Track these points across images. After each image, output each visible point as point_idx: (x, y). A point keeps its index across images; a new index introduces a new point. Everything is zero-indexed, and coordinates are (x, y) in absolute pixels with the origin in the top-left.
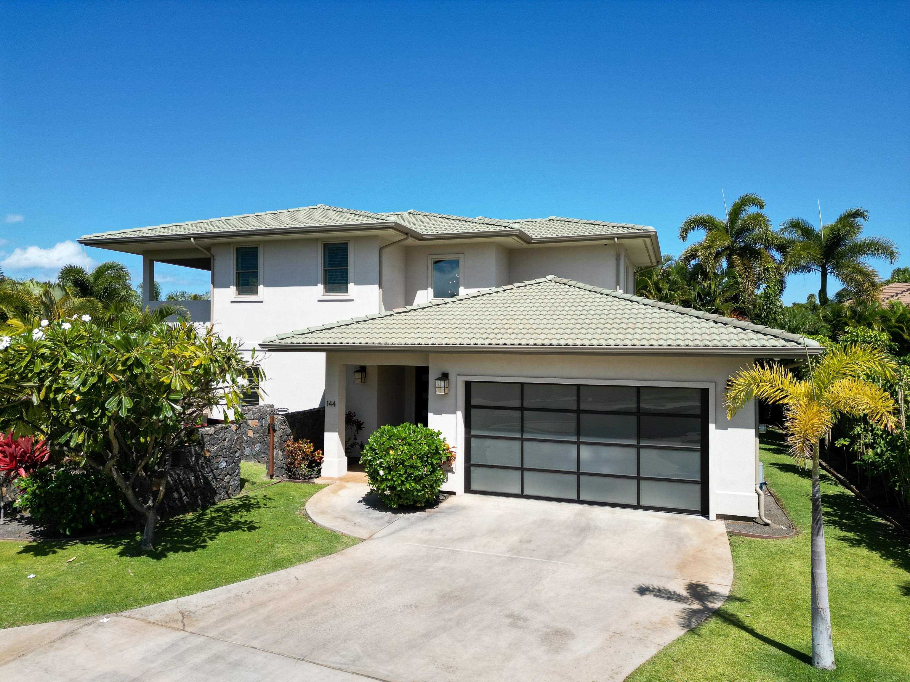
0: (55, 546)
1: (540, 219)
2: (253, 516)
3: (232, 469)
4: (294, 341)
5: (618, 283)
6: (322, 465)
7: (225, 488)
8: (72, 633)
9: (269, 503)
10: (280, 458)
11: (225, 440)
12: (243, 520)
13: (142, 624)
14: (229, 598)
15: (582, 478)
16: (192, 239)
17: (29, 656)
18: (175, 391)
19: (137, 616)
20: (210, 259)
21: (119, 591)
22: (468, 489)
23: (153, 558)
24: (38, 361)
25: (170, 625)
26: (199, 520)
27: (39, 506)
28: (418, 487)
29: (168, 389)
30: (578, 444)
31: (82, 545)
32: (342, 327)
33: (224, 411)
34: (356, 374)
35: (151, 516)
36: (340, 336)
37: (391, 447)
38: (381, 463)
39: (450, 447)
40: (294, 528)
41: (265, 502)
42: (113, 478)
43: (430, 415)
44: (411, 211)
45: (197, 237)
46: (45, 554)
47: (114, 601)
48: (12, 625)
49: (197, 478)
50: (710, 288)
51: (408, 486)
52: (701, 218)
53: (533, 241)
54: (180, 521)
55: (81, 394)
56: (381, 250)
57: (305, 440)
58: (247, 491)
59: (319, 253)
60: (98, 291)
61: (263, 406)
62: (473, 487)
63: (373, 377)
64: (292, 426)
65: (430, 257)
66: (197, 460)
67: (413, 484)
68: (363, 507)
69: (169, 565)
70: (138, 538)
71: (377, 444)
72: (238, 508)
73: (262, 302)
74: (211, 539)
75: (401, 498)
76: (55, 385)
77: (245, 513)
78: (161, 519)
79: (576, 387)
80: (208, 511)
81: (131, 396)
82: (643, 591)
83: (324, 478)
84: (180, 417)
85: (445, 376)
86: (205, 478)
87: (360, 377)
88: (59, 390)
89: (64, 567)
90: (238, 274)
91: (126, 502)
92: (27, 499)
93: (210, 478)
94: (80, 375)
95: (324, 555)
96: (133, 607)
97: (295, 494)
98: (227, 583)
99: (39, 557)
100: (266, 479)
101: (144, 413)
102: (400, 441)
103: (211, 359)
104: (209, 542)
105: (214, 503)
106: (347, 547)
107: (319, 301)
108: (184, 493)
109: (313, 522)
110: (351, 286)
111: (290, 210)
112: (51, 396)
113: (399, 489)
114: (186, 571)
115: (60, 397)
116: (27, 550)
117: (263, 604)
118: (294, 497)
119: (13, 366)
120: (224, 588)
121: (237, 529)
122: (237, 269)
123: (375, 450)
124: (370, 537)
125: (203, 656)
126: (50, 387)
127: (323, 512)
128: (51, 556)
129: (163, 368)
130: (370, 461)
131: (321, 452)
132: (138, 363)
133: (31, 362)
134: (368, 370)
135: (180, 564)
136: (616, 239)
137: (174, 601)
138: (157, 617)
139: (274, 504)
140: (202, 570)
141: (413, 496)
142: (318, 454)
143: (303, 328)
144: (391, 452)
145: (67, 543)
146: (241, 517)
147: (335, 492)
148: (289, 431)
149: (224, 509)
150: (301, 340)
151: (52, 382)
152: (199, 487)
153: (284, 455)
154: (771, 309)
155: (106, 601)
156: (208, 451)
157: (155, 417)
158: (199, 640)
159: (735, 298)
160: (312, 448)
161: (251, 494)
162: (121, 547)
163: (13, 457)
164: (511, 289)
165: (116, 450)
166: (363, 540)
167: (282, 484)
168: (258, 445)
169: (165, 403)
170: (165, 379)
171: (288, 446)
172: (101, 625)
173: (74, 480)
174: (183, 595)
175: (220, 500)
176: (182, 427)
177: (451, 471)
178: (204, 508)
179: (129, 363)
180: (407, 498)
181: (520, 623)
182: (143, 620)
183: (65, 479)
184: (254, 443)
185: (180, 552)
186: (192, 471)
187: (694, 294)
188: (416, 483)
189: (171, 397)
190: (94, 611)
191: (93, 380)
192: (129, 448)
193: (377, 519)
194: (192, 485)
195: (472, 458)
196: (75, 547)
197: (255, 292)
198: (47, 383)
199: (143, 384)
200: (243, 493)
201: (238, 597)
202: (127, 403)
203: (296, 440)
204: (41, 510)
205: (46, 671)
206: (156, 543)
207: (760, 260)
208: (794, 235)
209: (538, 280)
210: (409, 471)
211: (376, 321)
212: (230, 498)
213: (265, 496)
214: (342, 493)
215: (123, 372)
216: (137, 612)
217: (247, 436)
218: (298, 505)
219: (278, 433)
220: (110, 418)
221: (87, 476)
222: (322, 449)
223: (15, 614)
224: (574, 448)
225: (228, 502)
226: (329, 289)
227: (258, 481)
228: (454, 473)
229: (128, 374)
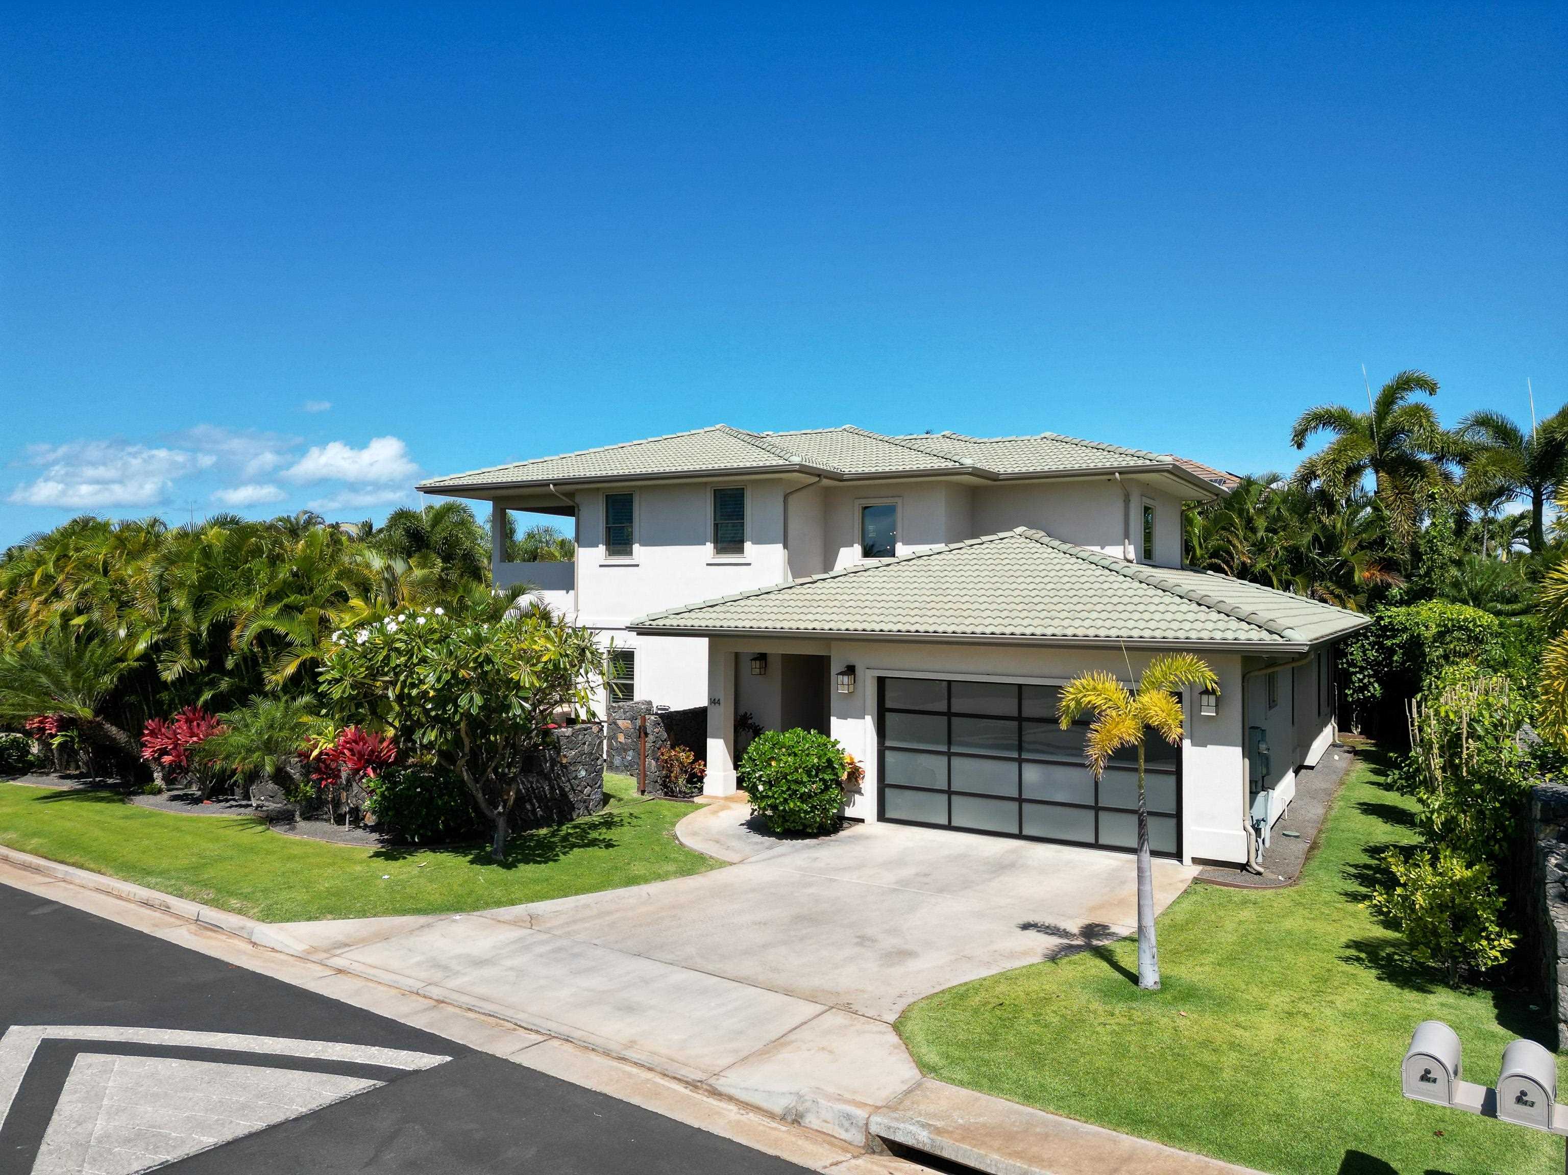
0: (404, 853)
1: (1028, 437)
2: (614, 834)
3: (593, 779)
4: (668, 622)
5: (1127, 535)
6: (705, 780)
7: (585, 802)
8: (429, 925)
9: (634, 821)
10: (653, 769)
11: (584, 744)
12: (601, 838)
13: (493, 922)
14: (577, 906)
15: (1025, 806)
16: (551, 486)
17: (393, 939)
18: (524, 688)
19: (488, 916)
20: (574, 507)
21: (470, 894)
22: (882, 817)
23: (504, 868)
24: (393, 654)
25: (521, 924)
26: (553, 834)
27: (387, 809)
28: (805, 807)
29: (518, 686)
30: (1020, 761)
31: (432, 853)
32: (729, 604)
33: (576, 709)
34: (753, 662)
35: (501, 823)
36: (722, 616)
37: (773, 758)
38: (761, 776)
39: (856, 761)
40: (657, 848)
41: (629, 820)
42: (463, 779)
43: (833, 720)
44: (846, 426)
45: (557, 483)
46: (396, 859)
47: (465, 903)
48: (375, 916)
49: (552, 788)
50: (1334, 527)
51: (792, 805)
52: (1326, 413)
53: (1001, 477)
54: (532, 835)
55: (435, 690)
56: (786, 497)
57: (682, 747)
58: (611, 808)
59: (709, 501)
60: (436, 542)
61: (638, 703)
62: (888, 815)
63: (776, 668)
64: (668, 729)
65: (857, 502)
66: (552, 766)
67: (798, 804)
68: (744, 830)
69: (519, 874)
70: (488, 849)
71: (757, 754)
72: (598, 825)
73: (638, 566)
74: (564, 854)
75: (787, 821)
76: (409, 680)
77: (605, 831)
78: (513, 833)
79: (1016, 688)
80: (564, 827)
81: (482, 693)
82: (1026, 927)
83: (708, 797)
84: (529, 717)
85: (850, 670)
86: (562, 789)
87: (758, 666)
88: (413, 686)
89: (416, 871)
90: (608, 529)
91: (477, 808)
92: (376, 801)
93: (567, 789)
94: (435, 671)
95: (684, 876)
96: (485, 909)
97: (666, 813)
98: (576, 894)
99: (390, 861)
100: (636, 795)
101: (495, 710)
102: (784, 750)
103: (561, 654)
104: (562, 857)
105: (572, 820)
106: (711, 869)
107: (708, 565)
108: (537, 805)
109: (681, 844)
110: (748, 545)
111: (679, 434)
112: (406, 691)
113: (781, 808)
114: (536, 881)
115: (414, 692)
116: (377, 855)
117: (609, 913)
118: (664, 816)
119: (370, 660)
120: (573, 898)
121: (594, 846)
122: (607, 523)
123: (755, 760)
124: (741, 862)
125: (548, 948)
126: (405, 681)
127: (694, 834)
128: (401, 862)
129: (511, 663)
130: (749, 773)
131: (703, 763)
132: (488, 660)
133: (387, 657)
134: (769, 659)
135: (530, 875)
136: (1117, 474)
137: (523, 906)
138: (507, 917)
139: (640, 822)
140: (553, 882)
141: (801, 818)
142: (700, 765)
143: (679, 606)
144: (773, 763)
145: (416, 851)
146: (600, 834)
147: (715, 812)
148: (665, 736)
149: (582, 826)
150: (673, 622)
151: (407, 677)
152: (553, 799)
153: (658, 766)
154: (1433, 561)
155: (458, 902)
156: (565, 756)
157: (504, 715)
158: (544, 937)
159: (1380, 543)
160: (692, 757)
161: (615, 811)
162: (472, 856)
163: (361, 755)
164: (960, 549)
165: (467, 750)
166: (731, 864)
167: (655, 801)
168: (631, 753)
169: (514, 700)
170: (514, 675)
171: (662, 754)
172: (455, 921)
173: (423, 782)
174: (533, 901)
175: (578, 816)
176: (534, 726)
177: (859, 792)
178: (560, 824)
179: (480, 660)
180: (794, 822)
181: (868, 943)
182: (493, 919)
183: (414, 780)
184: (625, 751)
185: (531, 864)
186: (546, 779)
187: (1307, 537)
188: (802, 802)
189: (520, 694)
190: (448, 910)
191: (446, 677)
192: (480, 747)
193: (757, 843)
194: (546, 796)
195: (886, 776)
196: (425, 854)
197: (630, 553)
198: (402, 678)
199: (493, 679)
200: (606, 810)
201: (587, 906)
202: (478, 700)
203: (673, 747)
204: (390, 813)
205: (410, 950)
206: (506, 855)
207: (1421, 480)
208: (1484, 437)
209: (1001, 535)
210: (793, 787)
211: (771, 596)
212: (590, 814)
213: (631, 814)
214: (723, 814)
215: (475, 669)
216: (487, 913)
217: (616, 742)
218: (667, 826)
219: (651, 738)
220: (462, 714)
221: (436, 779)
222: (705, 759)
223: (375, 907)
224: (1015, 766)
225: (587, 819)
226: (722, 548)
227: (625, 797)
228: (862, 795)
229: (479, 671)
